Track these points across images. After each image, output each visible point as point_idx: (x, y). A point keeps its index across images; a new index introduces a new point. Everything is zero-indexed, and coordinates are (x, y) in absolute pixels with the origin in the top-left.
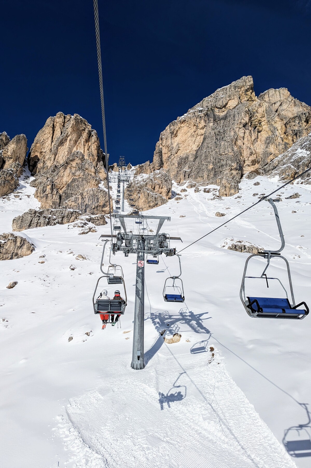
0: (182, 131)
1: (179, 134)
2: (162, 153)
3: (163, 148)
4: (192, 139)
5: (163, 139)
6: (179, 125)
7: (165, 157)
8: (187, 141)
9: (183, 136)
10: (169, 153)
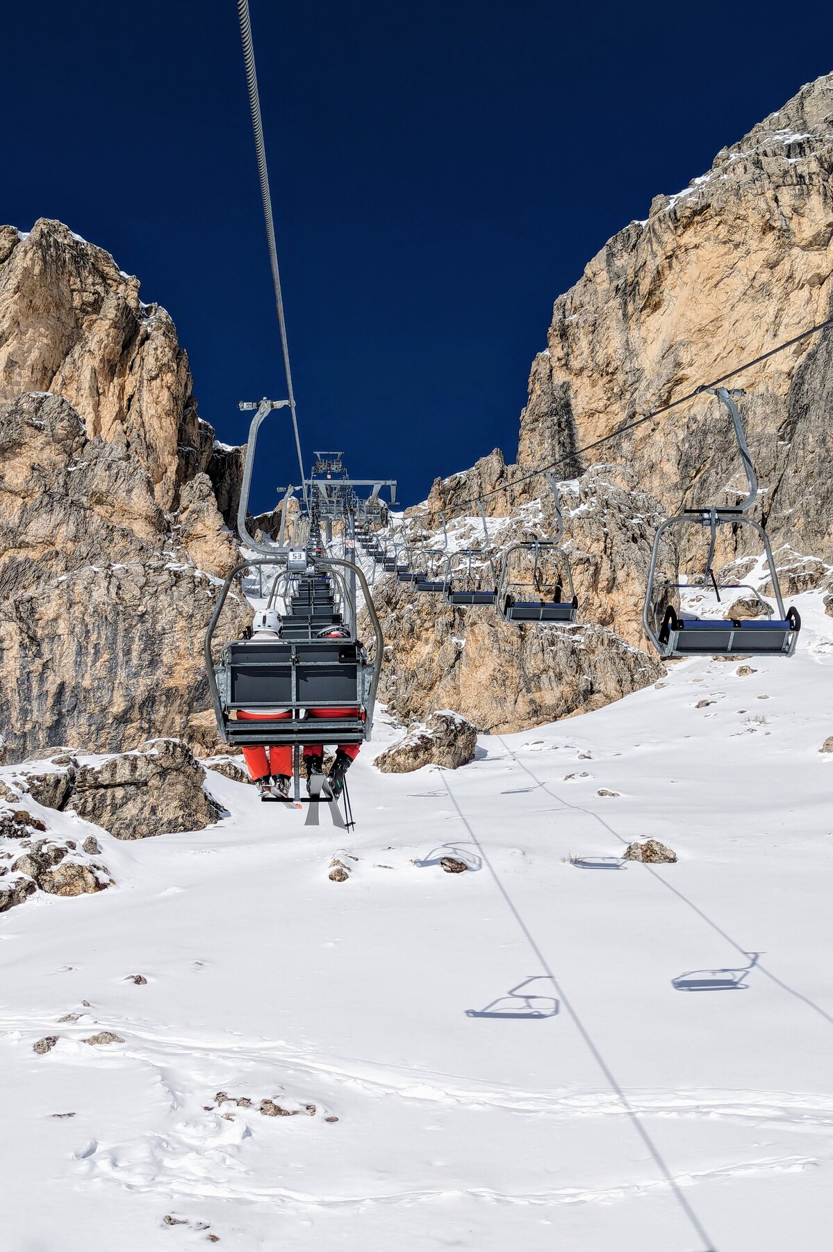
0: (692, 270)
1: (675, 293)
2: (569, 412)
3: (576, 383)
4: (758, 308)
5: (571, 331)
6: (668, 237)
7: (588, 432)
8: (726, 325)
9: (701, 297)
10: (615, 407)
